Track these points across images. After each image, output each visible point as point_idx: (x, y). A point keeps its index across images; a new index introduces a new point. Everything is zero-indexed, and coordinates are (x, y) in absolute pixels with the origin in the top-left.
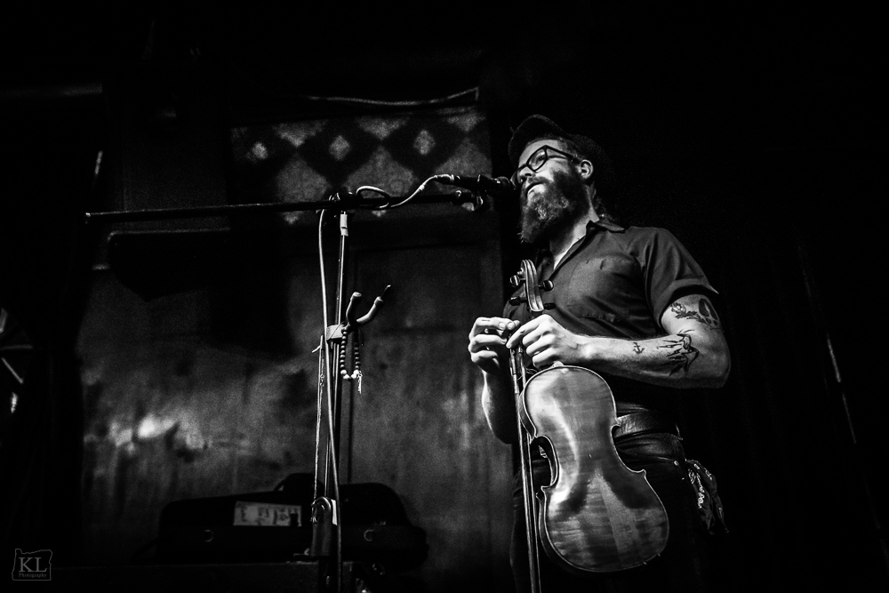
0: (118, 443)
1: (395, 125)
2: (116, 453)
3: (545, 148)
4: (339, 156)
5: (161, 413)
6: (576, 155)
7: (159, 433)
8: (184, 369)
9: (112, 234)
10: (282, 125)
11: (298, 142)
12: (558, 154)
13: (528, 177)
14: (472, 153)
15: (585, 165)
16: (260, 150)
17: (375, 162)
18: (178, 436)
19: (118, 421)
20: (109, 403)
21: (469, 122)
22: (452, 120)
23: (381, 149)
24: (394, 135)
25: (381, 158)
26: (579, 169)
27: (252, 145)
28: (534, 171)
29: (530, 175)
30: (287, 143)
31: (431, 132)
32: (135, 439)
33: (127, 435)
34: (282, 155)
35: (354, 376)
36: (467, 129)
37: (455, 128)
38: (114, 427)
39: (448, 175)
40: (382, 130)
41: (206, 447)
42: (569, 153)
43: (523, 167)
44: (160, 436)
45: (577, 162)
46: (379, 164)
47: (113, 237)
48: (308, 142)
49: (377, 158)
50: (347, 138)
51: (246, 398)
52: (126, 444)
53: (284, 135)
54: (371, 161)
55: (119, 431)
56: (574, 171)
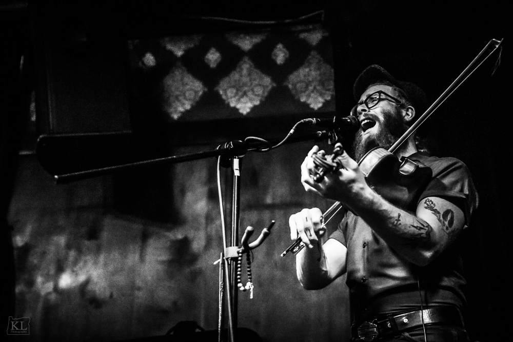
0: (43, 293)
1: (257, 40)
2: (41, 300)
3: (380, 92)
4: (213, 65)
5: (75, 269)
6: (403, 101)
7: (74, 285)
8: (93, 234)
9: (41, 136)
10: (167, 39)
11: (180, 53)
12: (390, 99)
13: (364, 113)
14: (318, 63)
15: (410, 110)
16: (150, 59)
17: (242, 69)
18: (90, 287)
19: (42, 275)
20: (35, 261)
21: (315, 38)
22: (302, 36)
23: (246, 59)
24: (256, 47)
25: (246, 66)
26: (404, 113)
27: (143, 55)
28: (369, 108)
29: (365, 110)
30: (171, 53)
31: (286, 46)
32: (56, 289)
33: (50, 286)
34: (167, 63)
35: (247, 287)
36: (314, 44)
37: (305, 43)
38: (39, 280)
39: (311, 119)
40: (246, 44)
41: (111, 296)
42: (399, 99)
43: (362, 103)
44: (75, 287)
45: (403, 106)
46: (245, 72)
47: (41, 139)
48: (187, 53)
49: (243, 66)
50: (219, 49)
51: (142, 258)
52: (49, 293)
53: (169, 47)
54: (238, 70)
55: (43, 283)
56: (399, 113)
